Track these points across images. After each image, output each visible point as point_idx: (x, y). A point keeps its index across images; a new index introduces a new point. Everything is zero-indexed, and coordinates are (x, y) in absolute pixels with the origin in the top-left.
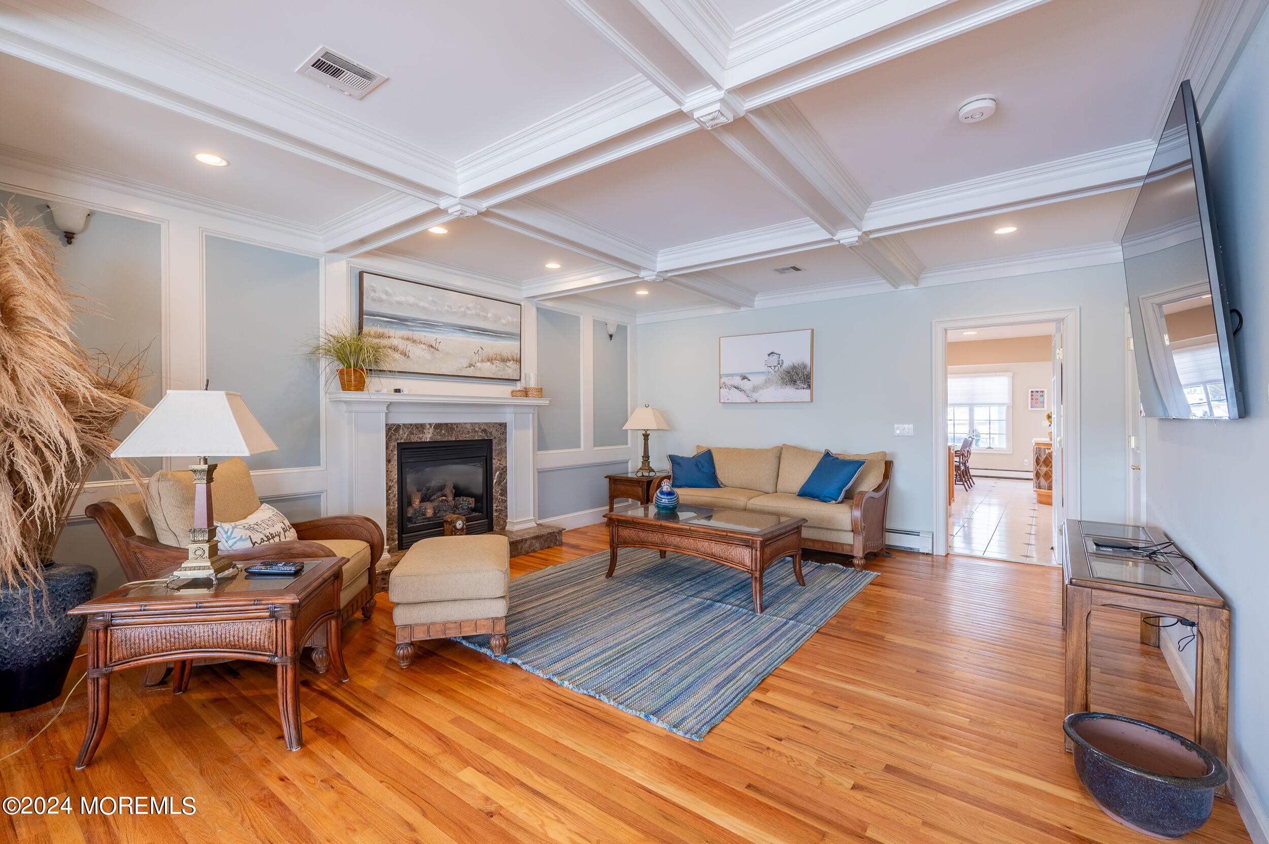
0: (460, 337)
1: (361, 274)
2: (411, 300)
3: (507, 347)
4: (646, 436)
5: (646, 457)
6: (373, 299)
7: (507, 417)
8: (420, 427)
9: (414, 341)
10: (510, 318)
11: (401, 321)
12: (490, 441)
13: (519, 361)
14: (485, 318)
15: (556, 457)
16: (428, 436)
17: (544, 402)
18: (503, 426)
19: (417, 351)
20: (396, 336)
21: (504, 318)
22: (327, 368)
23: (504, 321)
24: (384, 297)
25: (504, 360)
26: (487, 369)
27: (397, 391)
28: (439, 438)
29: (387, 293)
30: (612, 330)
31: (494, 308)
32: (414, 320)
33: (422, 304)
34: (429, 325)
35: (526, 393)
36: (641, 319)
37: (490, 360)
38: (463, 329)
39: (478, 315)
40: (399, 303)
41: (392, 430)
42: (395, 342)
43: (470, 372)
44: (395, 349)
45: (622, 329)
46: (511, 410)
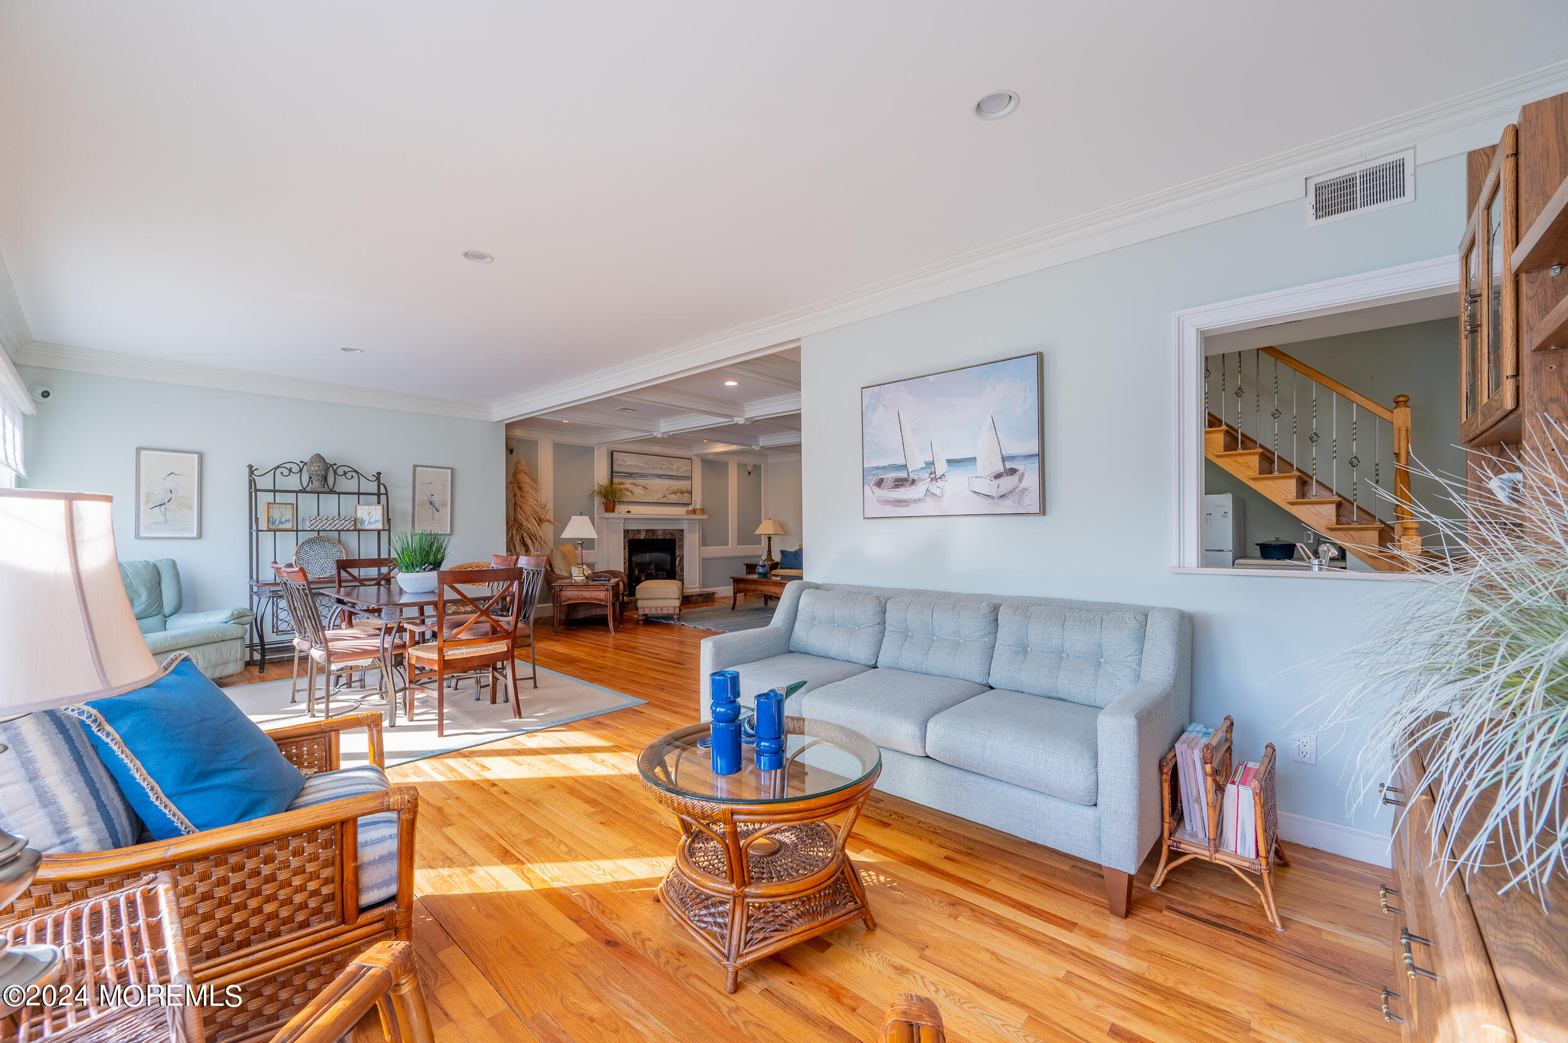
0: (658, 481)
1: (612, 452)
2: (635, 463)
3: (684, 484)
4: (770, 539)
5: (770, 552)
6: (618, 465)
7: (684, 526)
8: (639, 531)
9: (636, 485)
10: (685, 468)
11: (630, 475)
12: (675, 540)
13: (691, 493)
14: (672, 469)
15: (713, 551)
16: (642, 536)
17: (705, 517)
18: (682, 531)
19: (637, 490)
20: (628, 483)
21: (681, 468)
22: (598, 501)
23: (682, 470)
24: (622, 463)
25: (682, 493)
26: (673, 498)
27: (628, 512)
28: (648, 537)
29: (624, 461)
30: (750, 469)
31: (676, 463)
32: (636, 474)
33: (640, 465)
34: (643, 476)
35: (694, 511)
36: (771, 460)
37: (675, 493)
38: (660, 476)
39: (668, 468)
40: (629, 465)
41: (626, 532)
42: (627, 486)
43: (664, 500)
44: (627, 490)
45: (757, 468)
46: (686, 522)
